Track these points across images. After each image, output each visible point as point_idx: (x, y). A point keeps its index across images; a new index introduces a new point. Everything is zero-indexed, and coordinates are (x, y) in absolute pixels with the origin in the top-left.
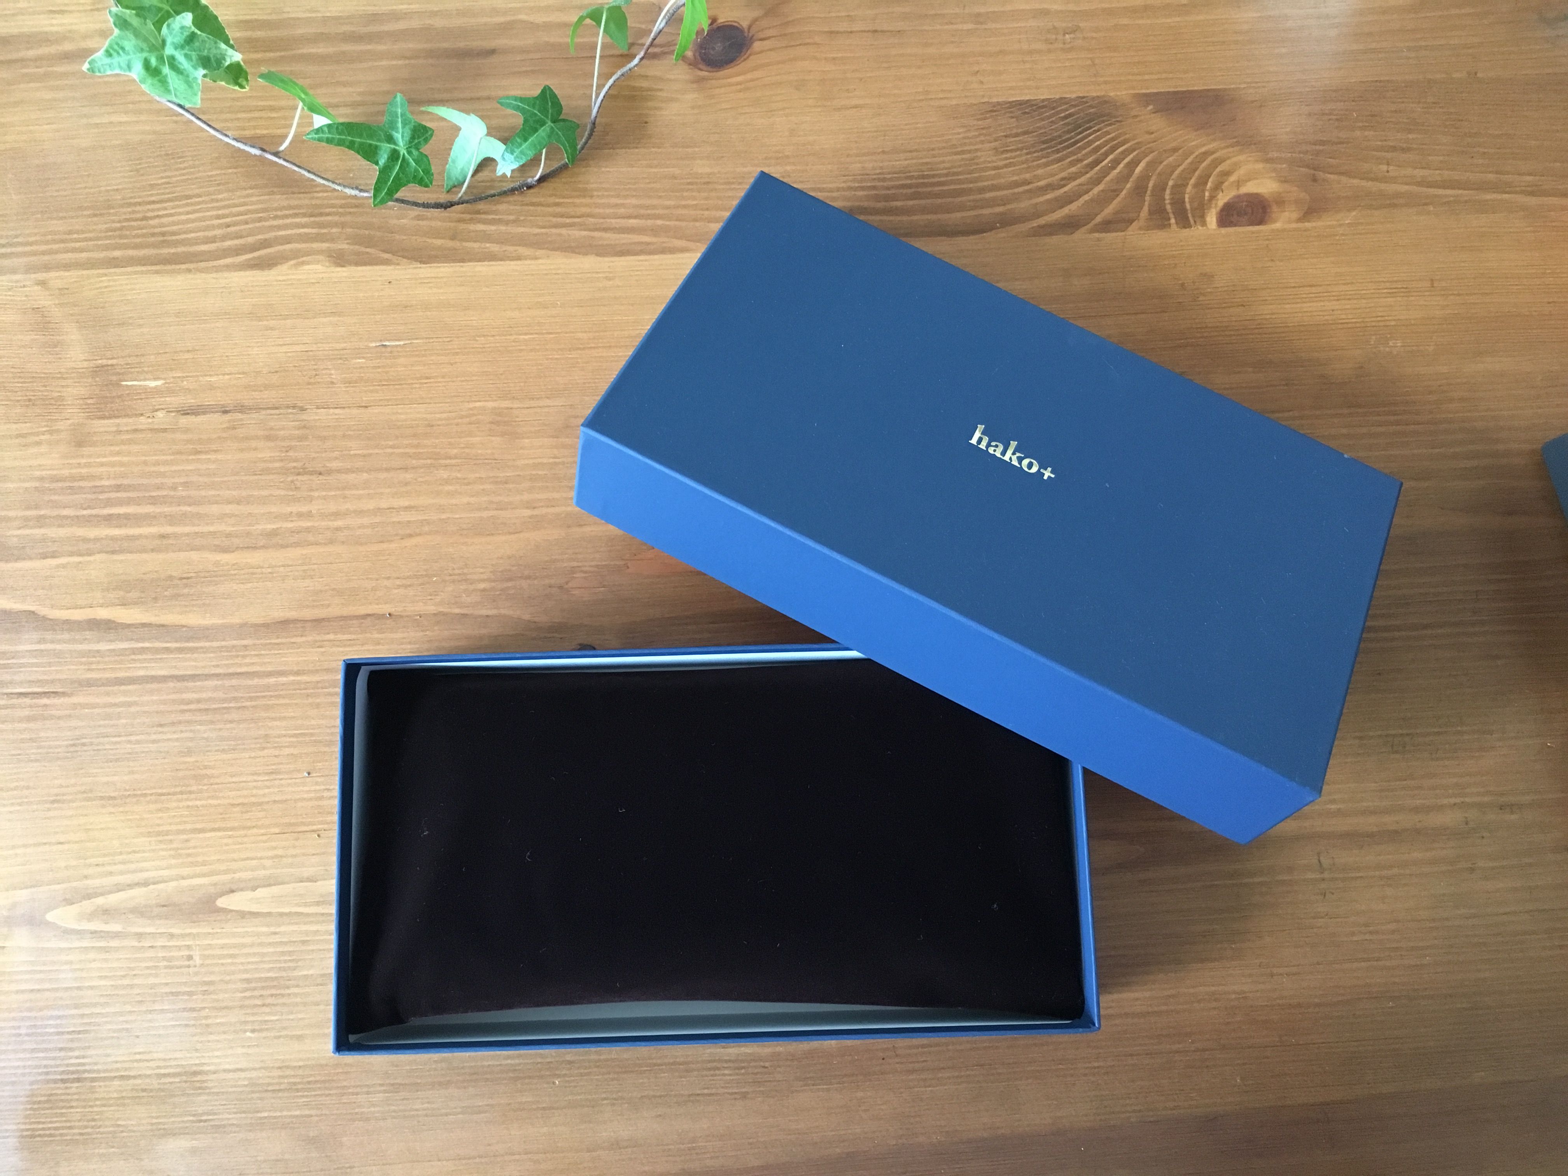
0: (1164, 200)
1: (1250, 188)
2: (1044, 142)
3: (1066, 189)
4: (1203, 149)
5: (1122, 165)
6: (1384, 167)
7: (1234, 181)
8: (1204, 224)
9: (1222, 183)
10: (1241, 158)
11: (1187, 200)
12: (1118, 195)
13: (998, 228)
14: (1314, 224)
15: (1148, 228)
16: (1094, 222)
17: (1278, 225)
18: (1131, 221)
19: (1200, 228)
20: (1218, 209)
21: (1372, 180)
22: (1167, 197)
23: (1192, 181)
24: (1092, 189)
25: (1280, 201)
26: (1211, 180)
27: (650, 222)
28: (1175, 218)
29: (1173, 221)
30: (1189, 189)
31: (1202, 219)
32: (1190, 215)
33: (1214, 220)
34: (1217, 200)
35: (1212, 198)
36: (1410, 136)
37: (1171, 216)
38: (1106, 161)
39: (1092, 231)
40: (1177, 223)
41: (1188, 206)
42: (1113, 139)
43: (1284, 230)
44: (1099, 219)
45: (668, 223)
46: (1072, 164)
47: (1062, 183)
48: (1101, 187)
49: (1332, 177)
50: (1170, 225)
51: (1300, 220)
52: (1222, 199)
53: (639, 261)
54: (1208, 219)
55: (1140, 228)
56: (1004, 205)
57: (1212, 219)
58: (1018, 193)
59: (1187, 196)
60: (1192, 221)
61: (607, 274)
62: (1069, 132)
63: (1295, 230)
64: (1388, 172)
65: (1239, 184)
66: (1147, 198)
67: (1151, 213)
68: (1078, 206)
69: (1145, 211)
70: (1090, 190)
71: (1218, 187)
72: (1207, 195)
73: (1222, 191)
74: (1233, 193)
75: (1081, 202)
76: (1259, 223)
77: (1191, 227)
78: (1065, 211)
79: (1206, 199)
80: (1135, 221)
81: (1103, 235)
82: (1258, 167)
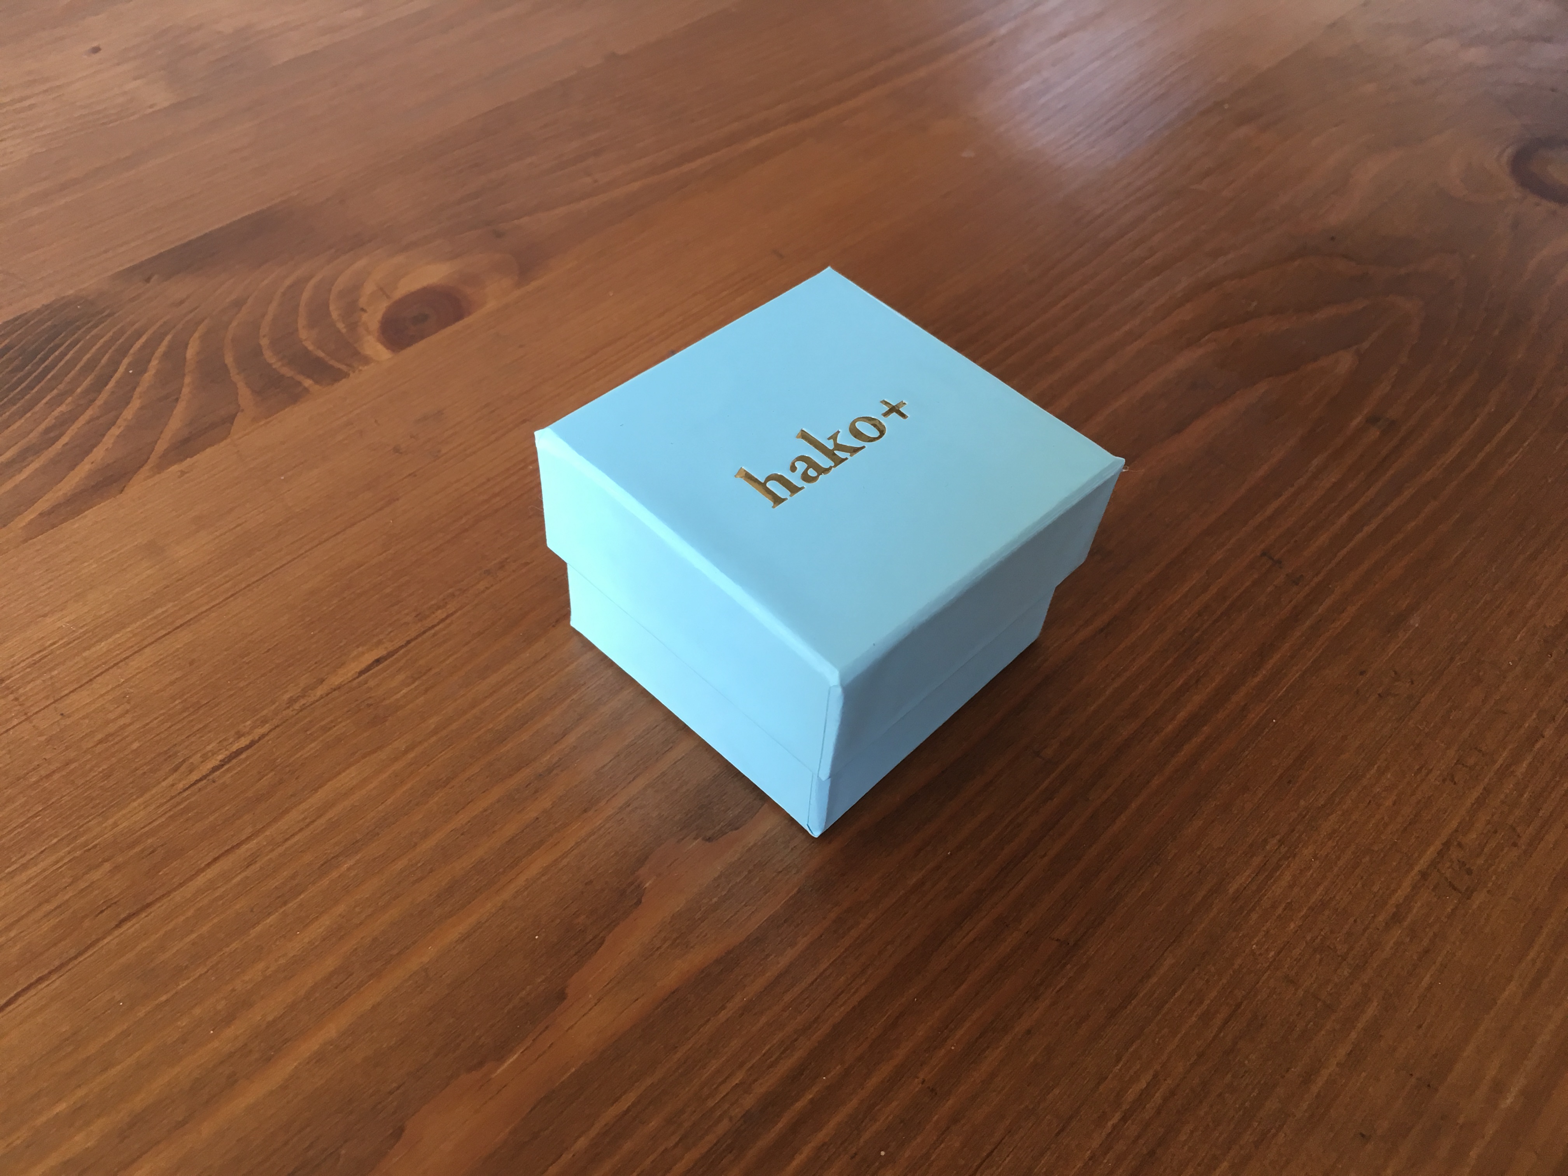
0: (270, 365)
1: (407, 286)
3: (65, 439)
4: (288, 282)
5: (154, 363)
6: (586, 180)
7: (374, 291)
8: (366, 360)
9: (355, 301)
10: (361, 263)
11: (311, 347)
12: (177, 400)
14: (546, 278)
15: (269, 413)
17: (491, 305)
18: (231, 419)
19: (365, 368)
20: (375, 332)
21: (582, 198)
22: (272, 360)
23: (302, 322)
25: (469, 280)
26: (332, 308)
28: (309, 377)
29: (308, 383)
30: (303, 334)
31: (358, 357)
32: (333, 363)
33: (380, 347)
34: (364, 323)
35: (353, 324)
37: (300, 378)
38: (121, 369)
39: (160, 468)
40: (317, 382)
41: (321, 354)
42: (113, 340)
43: (505, 307)
44: (161, 446)
46: (54, 404)
47: (51, 435)
48: (136, 403)
50: (307, 390)
51: (519, 284)
52: (373, 319)
54: (369, 352)
55: (255, 420)
57: (375, 349)
59: (306, 343)
60: (341, 367)
63: (522, 297)
64: (596, 181)
65: (382, 291)
66: (236, 377)
67: (257, 392)
68: (107, 450)
69: (245, 395)
70: (117, 417)
71: (352, 309)
72: (341, 326)
73: (363, 310)
74: (383, 306)
75: (109, 440)
76: (459, 317)
77: (346, 375)
78: (85, 468)
79: (344, 331)
80: (235, 416)
81: (188, 461)
82: (398, 260)
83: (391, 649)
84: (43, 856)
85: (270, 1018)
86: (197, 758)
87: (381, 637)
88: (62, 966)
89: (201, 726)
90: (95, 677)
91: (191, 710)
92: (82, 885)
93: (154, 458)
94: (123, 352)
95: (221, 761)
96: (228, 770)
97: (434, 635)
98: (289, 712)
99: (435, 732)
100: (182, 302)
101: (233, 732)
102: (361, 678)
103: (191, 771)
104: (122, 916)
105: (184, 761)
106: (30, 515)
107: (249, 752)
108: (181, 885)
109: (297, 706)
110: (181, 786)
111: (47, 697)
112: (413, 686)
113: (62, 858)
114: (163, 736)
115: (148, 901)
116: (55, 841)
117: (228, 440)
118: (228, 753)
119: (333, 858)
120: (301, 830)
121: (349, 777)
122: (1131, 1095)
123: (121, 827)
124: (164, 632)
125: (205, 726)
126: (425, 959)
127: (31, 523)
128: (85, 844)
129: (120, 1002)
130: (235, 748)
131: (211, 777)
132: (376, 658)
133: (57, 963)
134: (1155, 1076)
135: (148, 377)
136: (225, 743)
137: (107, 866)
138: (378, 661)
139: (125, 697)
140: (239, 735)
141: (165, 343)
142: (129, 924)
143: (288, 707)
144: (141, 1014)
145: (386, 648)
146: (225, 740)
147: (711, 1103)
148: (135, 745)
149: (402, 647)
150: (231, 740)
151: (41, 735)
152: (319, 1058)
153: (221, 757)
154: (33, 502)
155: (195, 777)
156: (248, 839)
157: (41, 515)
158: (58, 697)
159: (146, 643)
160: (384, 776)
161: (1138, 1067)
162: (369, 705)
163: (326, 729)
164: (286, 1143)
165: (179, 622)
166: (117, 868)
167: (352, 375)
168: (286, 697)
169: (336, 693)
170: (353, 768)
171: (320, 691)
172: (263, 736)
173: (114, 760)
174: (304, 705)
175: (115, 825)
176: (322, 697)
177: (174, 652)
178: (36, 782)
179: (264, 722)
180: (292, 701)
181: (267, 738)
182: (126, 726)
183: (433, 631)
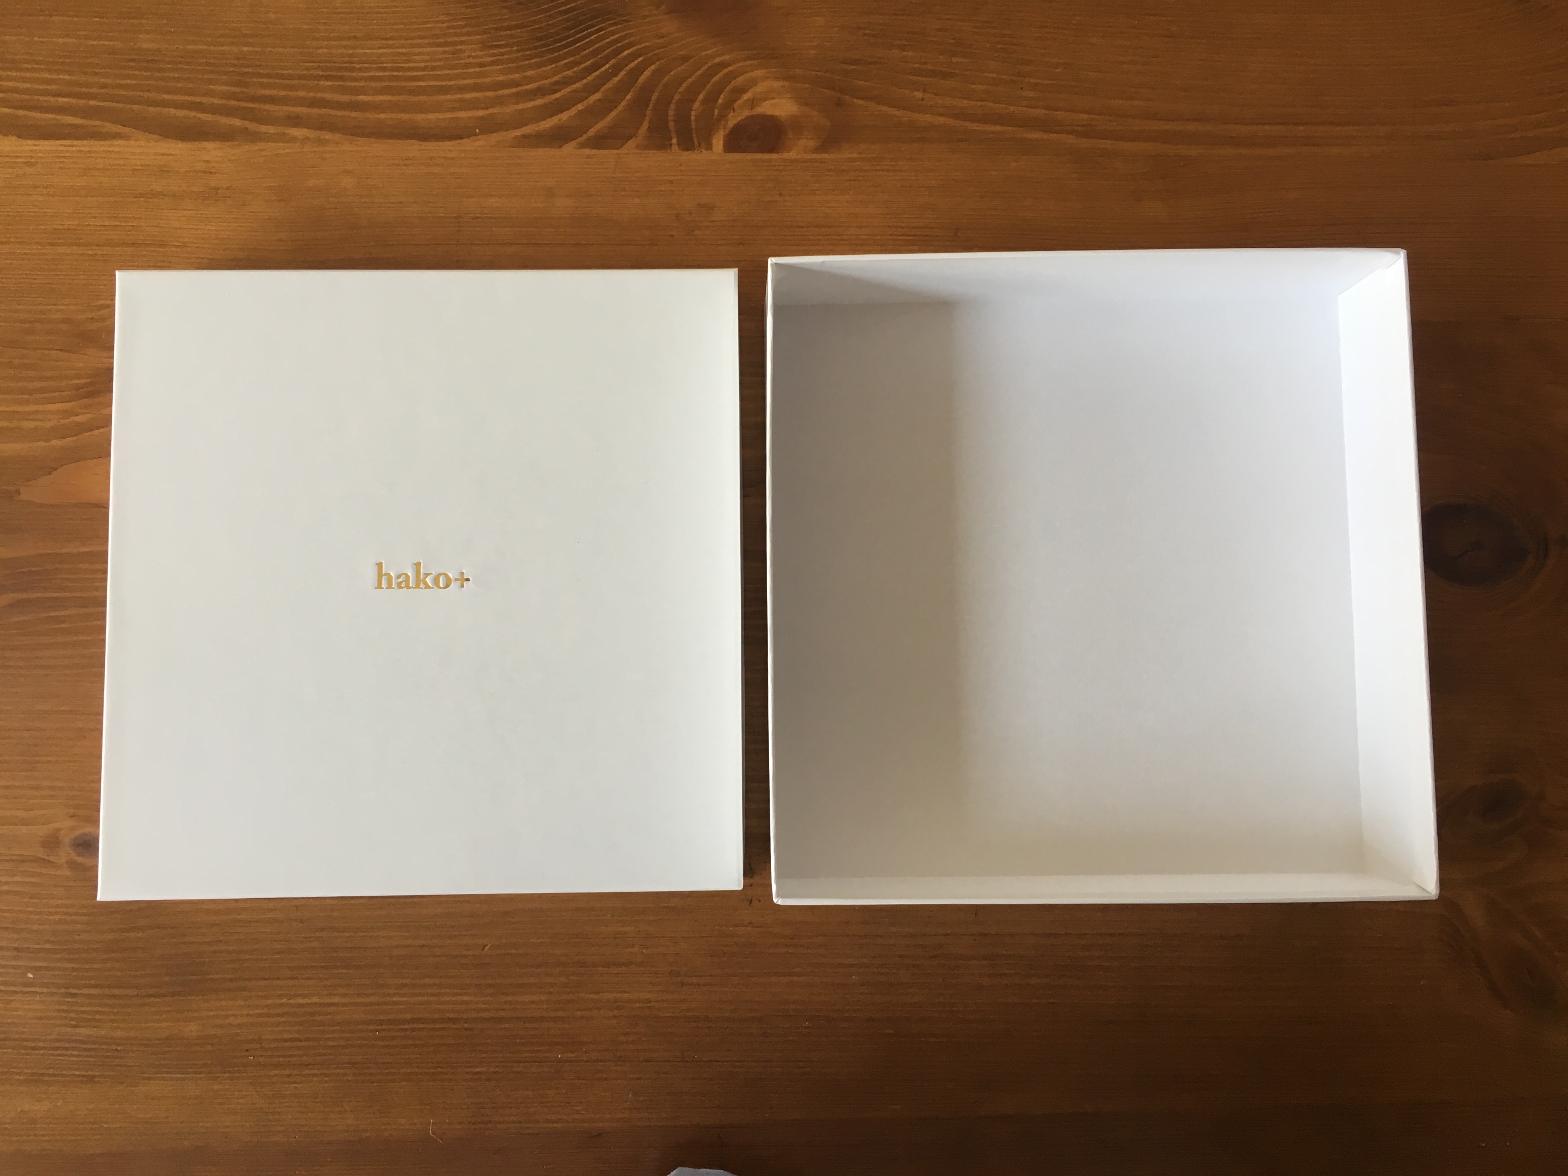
0: (668, 116)
1: (766, 108)
2: (539, 39)
3: (557, 95)
4: (717, 60)
5: (623, 73)
6: (919, 95)
7: (747, 100)
8: (709, 147)
9: (735, 101)
10: (760, 73)
11: (693, 118)
12: (616, 107)
13: (477, 135)
14: (832, 156)
15: (646, 147)
16: (584, 137)
17: (792, 155)
18: (630, 138)
19: (705, 152)
20: (727, 132)
21: (904, 108)
22: (671, 113)
23: (701, 97)
24: (587, 98)
25: (797, 125)
26: (722, 96)
27: (82, 102)
28: (678, 137)
29: (674, 141)
30: (697, 105)
31: (707, 142)
32: (694, 135)
33: (721, 143)
34: (727, 120)
35: (723, 117)
36: (954, 60)
37: (674, 134)
38: (607, 66)
39: (582, 146)
40: (679, 144)
41: (693, 127)
42: (616, 41)
43: (796, 161)
44: (592, 132)
45: (102, 104)
46: (569, 66)
47: (556, 87)
48: (598, 95)
49: (860, 102)
50: (671, 145)
51: (817, 150)
52: (733, 120)
53: (65, 146)
54: (714, 141)
55: (637, 147)
56: (487, 108)
57: (718, 142)
58: (502, 96)
59: (693, 113)
60: (696, 142)
61: (28, 160)
62: (569, 28)
63: (810, 160)
64: (923, 99)
65: (753, 103)
66: (648, 113)
67: (650, 129)
68: (570, 116)
69: (645, 127)
71: (730, 105)
72: (716, 113)
73: (734, 109)
74: (746, 113)
75: (573, 111)
76: (771, 150)
77: (694, 149)
78: (556, 120)
79: (715, 117)
81: (595, 151)
82: (777, 84)
94: (616, 54)
100: (663, 37)
106: (518, 133)
111: (468, 239)
117: (619, 151)
127: (519, 137)
135: (614, 81)
141: (638, 61)
154: (526, 124)
158: (472, 242)
167: (696, 151)
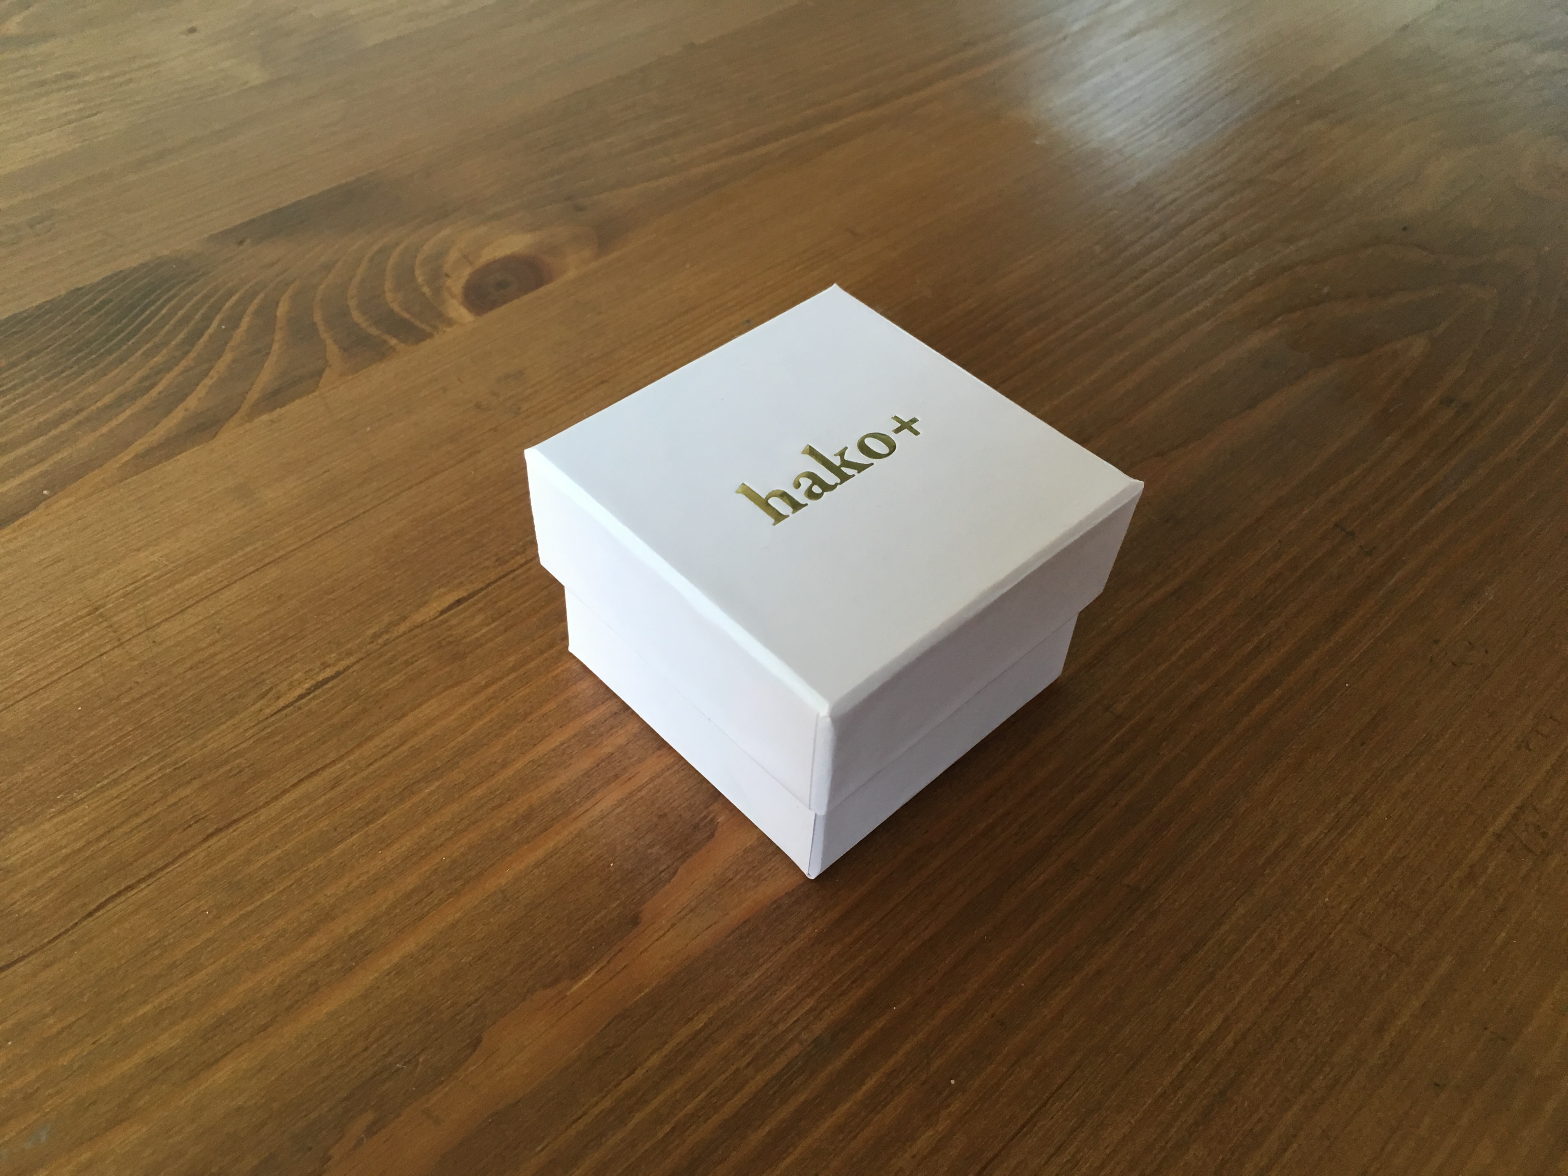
0: (357, 325)
1: (490, 255)
2: (74, 352)
3: (160, 387)
4: (375, 248)
5: (246, 319)
6: (665, 160)
7: (458, 258)
8: (450, 322)
9: (440, 267)
10: (445, 232)
11: (397, 309)
12: (268, 354)
14: (626, 249)
15: (355, 370)
16: (247, 404)
17: (571, 274)
18: (320, 373)
19: (448, 330)
20: (459, 296)
21: (661, 176)
22: (359, 320)
23: (388, 285)
24: (211, 367)
25: (550, 250)
26: (417, 272)
28: (396, 336)
29: (393, 342)
30: (389, 296)
31: (442, 319)
32: (418, 324)
33: (464, 311)
34: (448, 287)
35: (437, 289)
37: (386, 337)
38: (214, 325)
39: (251, 416)
40: (404, 342)
41: (406, 316)
42: (206, 298)
43: (584, 276)
44: (254, 396)
46: (152, 353)
47: (147, 384)
48: (228, 357)
49: (604, 196)
50: (393, 348)
51: (598, 255)
52: (457, 284)
54: (452, 314)
55: (342, 375)
56: (46, 459)
57: (458, 311)
58: (63, 434)
59: (393, 305)
60: (426, 328)
62: (116, 321)
63: (601, 267)
64: (674, 161)
65: (466, 258)
66: (324, 335)
67: (345, 350)
68: (199, 399)
69: (333, 351)
70: (209, 369)
71: (437, 276)
72: (426, 290)
73: (447, 275)
74: (466, 272)
75: (201, 391)
76: (540, 284)
77: (430, 336)
78: (178, 415)
79: (429, 294)
80: (323, 370)
81: (278, 411)
82: (482, 230)
83: (471, 591)
84: (133, 772)
85: (352, 930)
86: (283, 686)
87: (462, 579)
88: (150, 875)
89: (288, 656)
90: (187, 608)
91: (279, 641)
92: (171, 800)
93: (245, 407)
94: (216, 309)
95: (307, 689)
96: (314, 698)
97: (513, 579)
98: (373, 646)
99: (514, 669)
100: (273, 264)
101: (318, 664)
102: (442, 617)
103: (278, 698)
104: (210, 831)
105: (271, 689)
106: (126, 456)
107: (335, 682)
108: (267, 803)
109: (380, 641)
110: (268, 711)
111: (138, 626)
112: (493, 626)
113: (152, 775)
114: (251, 664)
115: (235, 817)
116: (146, 758)
117: (316, 394)
118: (313, 682)
119: (414, 783)
120: (384, 756)
121: (430, 708)
122: (1203, 1036)
123: (209, 748)
124: (252, 568)
125: (293, 656)
126: (503, 881)
127: (125, 464)
128: (176, 763)
129: (206, 911)
130: (321, 677)
131: (297, 704)
132: (457, 598)
133: (146, 872)
134: (1226, 1019)
135: (240, 333)
136: (311, 673)
137: (196, 784)
138: (459, 602)
139: (215, 628)
140: (325, 666)
141: (257, 301)
142: (215, 839)
143: (372, 642)
144: (226, 923)
145: (467, 590)
146: (311, 670)
147: (782, 1027)
148: (224, 673)
149: (482, 589)
150: (317, 670)
151: (133, 659)
152: (399, 970)
153: (307, 686)
154: (128, 444)
155: (281, 703)
156: (333, 763)
157: (136, 457)
158: (149, 625)
159: (235, 578)
160: (464, 709)
161: (1209, 1010)
162: (450, 643)
163: (407, 663)
164: (366, 1049)
165: (266, 561)
166: (205, 787)
167: (436, 335)
168: (371, 632)
169: (419, 630)
170: (434, 700)
171: (403, 628)
172: (348, 668)
173: (203, 685)
174: (387, 640)
175: (204, 746)
176: (404, 633)
177: (262, 588)
178: (128, 704)
179: (349, 654)
180: (376, 636)
181: (351, 670)
182: (216, 654)
183: (511, 576)
